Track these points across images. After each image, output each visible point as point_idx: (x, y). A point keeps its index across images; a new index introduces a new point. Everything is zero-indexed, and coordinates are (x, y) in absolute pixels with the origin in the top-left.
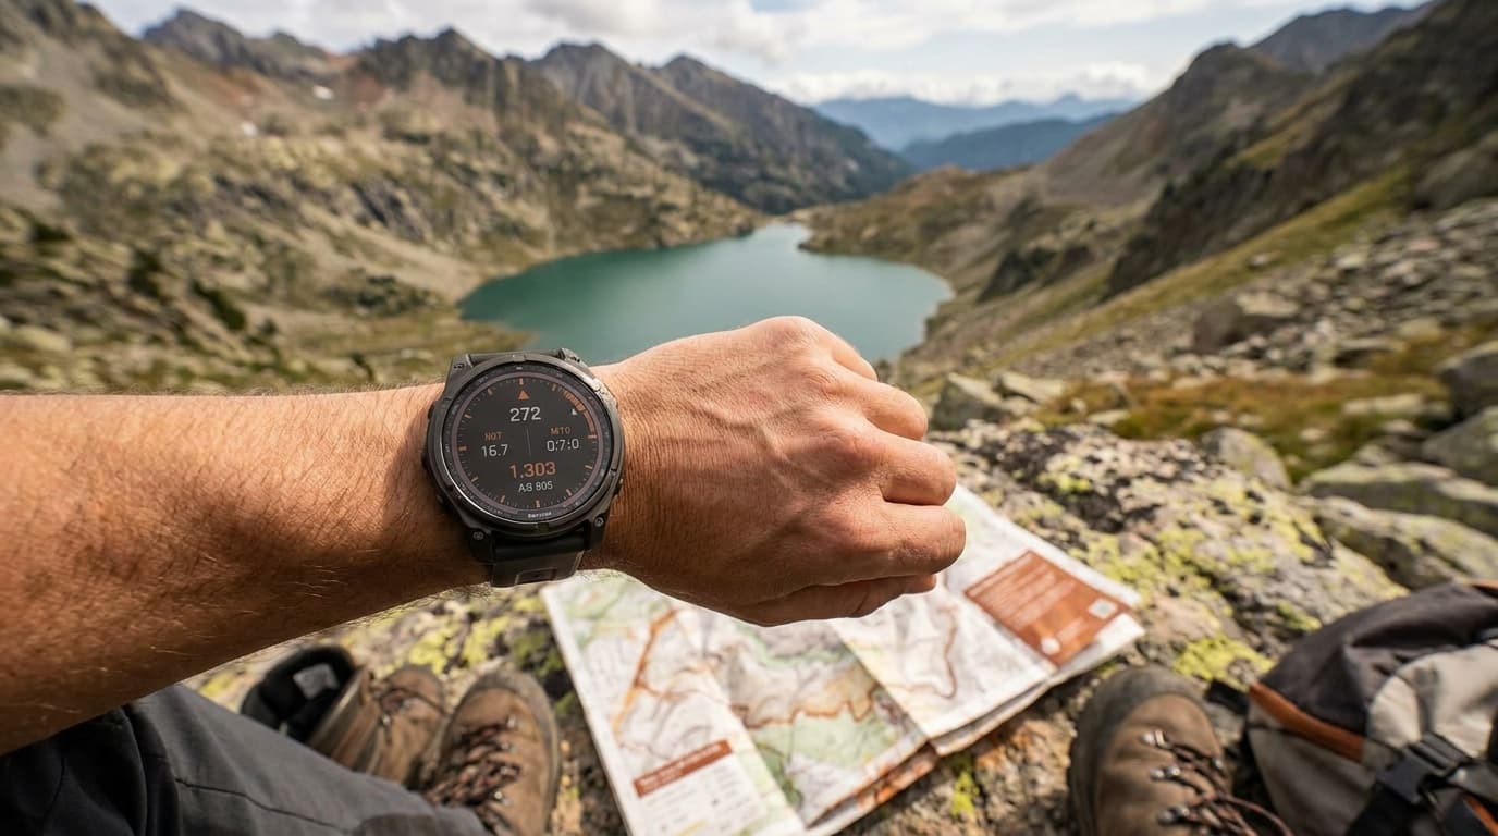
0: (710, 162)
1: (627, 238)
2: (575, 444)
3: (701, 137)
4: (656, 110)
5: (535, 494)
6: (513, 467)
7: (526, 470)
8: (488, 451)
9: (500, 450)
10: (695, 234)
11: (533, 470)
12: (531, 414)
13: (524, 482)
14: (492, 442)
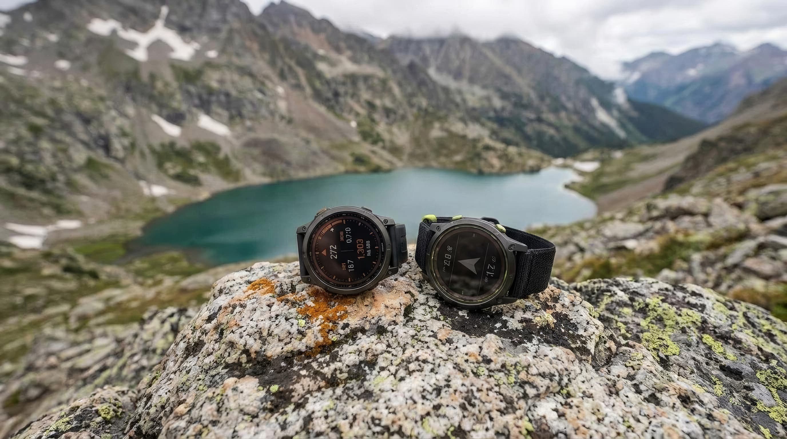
0: (509, 107)
1: (457, 163)
2: (348, 230)
3: (506, 89)
4: (483, 69)
5: (372, 248)
6: (359, 258)
7: (360, 252)
8: (351, 269)
9: (350, 263)
10: (502, 168)
11: (360, 249)
12: (333, 249)
13: (366, 253)
14: (347, 268)
